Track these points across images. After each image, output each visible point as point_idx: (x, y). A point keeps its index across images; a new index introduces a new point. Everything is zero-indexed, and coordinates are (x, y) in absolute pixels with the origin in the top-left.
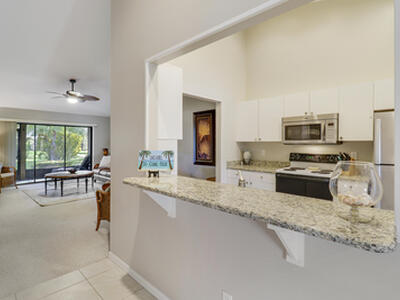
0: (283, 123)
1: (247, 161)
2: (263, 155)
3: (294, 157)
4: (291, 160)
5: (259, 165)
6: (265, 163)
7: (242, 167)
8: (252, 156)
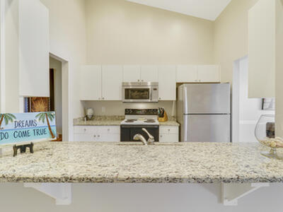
0: (123, 86)
1: (90, 117)
2: (103, 111)
3: (128, 112)
4: (126, 114)
5: (100, 119)
6: (105, 118)
7: (85, 122)
8: (94, 112)
